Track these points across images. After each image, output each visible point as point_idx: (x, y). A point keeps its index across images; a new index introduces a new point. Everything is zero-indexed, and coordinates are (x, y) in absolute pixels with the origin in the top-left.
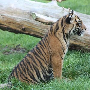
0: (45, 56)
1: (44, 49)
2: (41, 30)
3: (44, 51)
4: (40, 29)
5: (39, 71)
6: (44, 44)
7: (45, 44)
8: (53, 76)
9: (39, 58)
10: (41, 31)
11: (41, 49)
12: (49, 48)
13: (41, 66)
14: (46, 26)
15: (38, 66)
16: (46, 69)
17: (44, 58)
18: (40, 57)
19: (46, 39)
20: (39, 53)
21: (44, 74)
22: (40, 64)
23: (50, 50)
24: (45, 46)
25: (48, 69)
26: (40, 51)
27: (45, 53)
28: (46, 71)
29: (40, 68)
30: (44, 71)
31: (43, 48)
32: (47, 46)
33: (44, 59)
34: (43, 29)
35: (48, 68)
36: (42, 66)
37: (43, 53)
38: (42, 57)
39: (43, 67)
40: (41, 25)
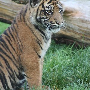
0: (13, 53)
1: (11, 41)
2: (13, 11)
3: (11, 45)
4: (11, 11)
5: (6, 75)
6: (11, 34)
7: (13, 34)
8: (28, 86)
9: (4, 56)
10: (12, 13)
11: (7, 42)
12: (19, 41)
13: (7, 68)
14: (20, 6)
15: (3, 67)
16: (16, 73)
17: (12, 55)
18: (5, 54)
19: (14, 27)
20: (3, 47)
21: (12, 80)
22: (7, 65)
23: (20, 43)
24: (13, 37)
25: (18, 73)
26: (6, 45)
27: (12, 47)
28: (16, 76)
29: (7, 71)
30: (12, 76)
31: (9, 39)
32: (15, 37)
33: (12, 57)
34: (15, 11)
35: (18, 70)
36: (9, 67)
37: (10, 47)
38: (8, 53)
39: (11, 70)
40: (11, 4)
